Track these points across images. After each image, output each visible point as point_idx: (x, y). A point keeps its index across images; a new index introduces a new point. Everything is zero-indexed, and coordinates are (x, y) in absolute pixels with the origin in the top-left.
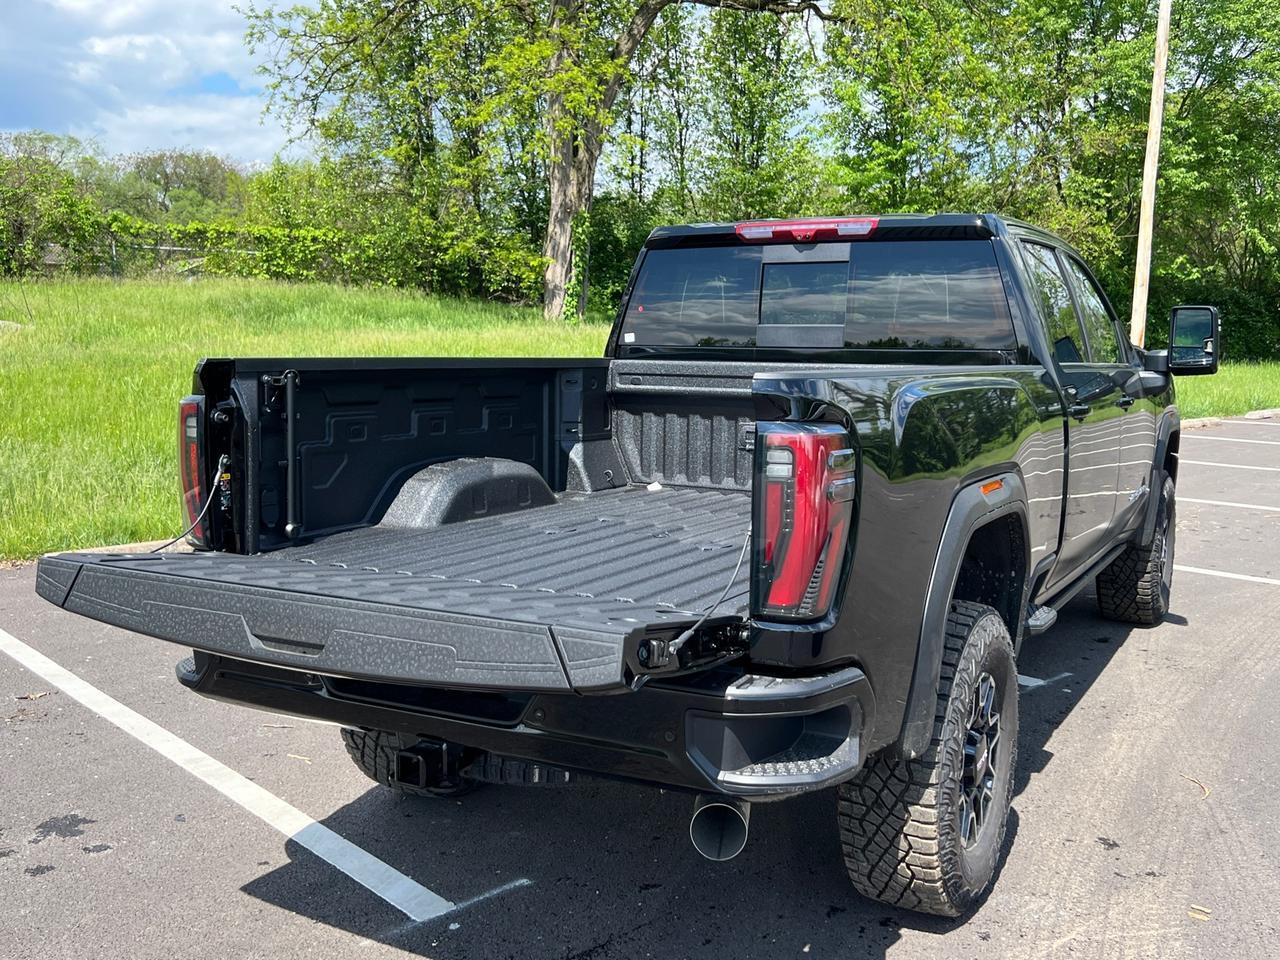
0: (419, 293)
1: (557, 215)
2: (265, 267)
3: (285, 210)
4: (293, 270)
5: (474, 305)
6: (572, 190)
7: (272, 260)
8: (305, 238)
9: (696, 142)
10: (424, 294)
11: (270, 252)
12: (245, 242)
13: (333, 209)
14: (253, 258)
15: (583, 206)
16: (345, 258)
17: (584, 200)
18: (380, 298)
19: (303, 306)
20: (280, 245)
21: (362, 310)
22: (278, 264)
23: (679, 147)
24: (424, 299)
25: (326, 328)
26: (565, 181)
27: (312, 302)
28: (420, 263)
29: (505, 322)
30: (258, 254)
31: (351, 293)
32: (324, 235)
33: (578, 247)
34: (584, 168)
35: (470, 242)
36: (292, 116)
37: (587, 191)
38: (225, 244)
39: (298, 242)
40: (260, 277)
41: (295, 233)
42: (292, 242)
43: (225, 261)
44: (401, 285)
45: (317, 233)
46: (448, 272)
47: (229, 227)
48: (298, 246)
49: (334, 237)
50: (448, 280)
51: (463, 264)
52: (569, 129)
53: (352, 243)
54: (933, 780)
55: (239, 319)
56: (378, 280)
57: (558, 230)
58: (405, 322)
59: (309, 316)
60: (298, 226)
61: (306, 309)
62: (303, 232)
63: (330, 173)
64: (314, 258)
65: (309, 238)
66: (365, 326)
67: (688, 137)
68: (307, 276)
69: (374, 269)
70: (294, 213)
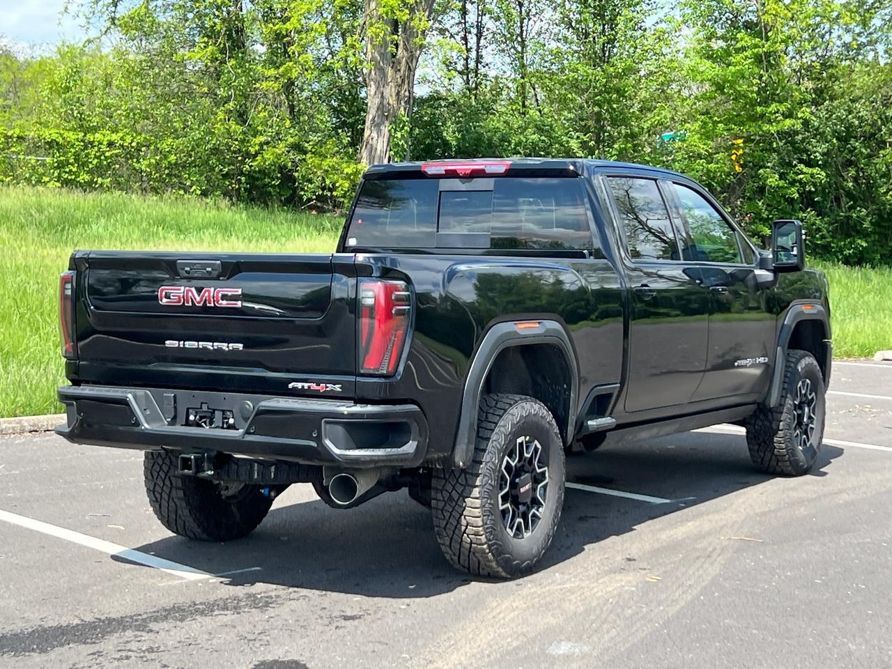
0: (224, 203)
1: (373, 119)
2: (56, 174)
3: (79, 113)
4: (87, 177)
5: (284, 214)
6: (390, 91)
7: (63, 167)
8: (100, 143)
9: (539, 34)
10: (229, 203)
11: (62, 158)
12: (35, 148)
13: (132, 110)
14: (44, 165)
15: (402, 109)
16: (143, 165)
17: (403, 104)
18: (181, 208)
19: (98, 217)
20: (73, 150)
21: (161, 222)
22: (71, 171)
23: (519, 39)
24: (230, 209)
25: (124, 240)
26: (382, 81)
27: (109, 212)
28: (226, 169)
29: (315, 233)
30: (49, 160)
31: (150, 203)
32: (122, 139)
33: (396, 153)
34: (403, 68)
35: (281, 148)
36: (91, 16)
37: (407, 94)
38: (13, 149)
39: (93, 147)
40: (50, 185)
41: (90, 137)
42: (86, 147)
43: (13, 168)
44: (204, 194)
45: (114, 137)
46: (257, 179)
47: (17, 131)
48: (93, 152)
49: (132, 141)
50: (257, 187)
51: (274, 170)
52: (382, 35)
53: (152, 147)
54: (478, 483)
55: (31, 232)
56: (180, 188)
57: (374, 135)
58: (207, 233)
59: (106, 228)
60: (95, 130)
61: (103, 221)
62: (98, 136)
63: (129, 73)
64: (109, 166)
65: (105, 143)
66: (165, 238)
67: (530, 28)
68: (101, 185)
69: (175, 176)
70: (89, 116)
